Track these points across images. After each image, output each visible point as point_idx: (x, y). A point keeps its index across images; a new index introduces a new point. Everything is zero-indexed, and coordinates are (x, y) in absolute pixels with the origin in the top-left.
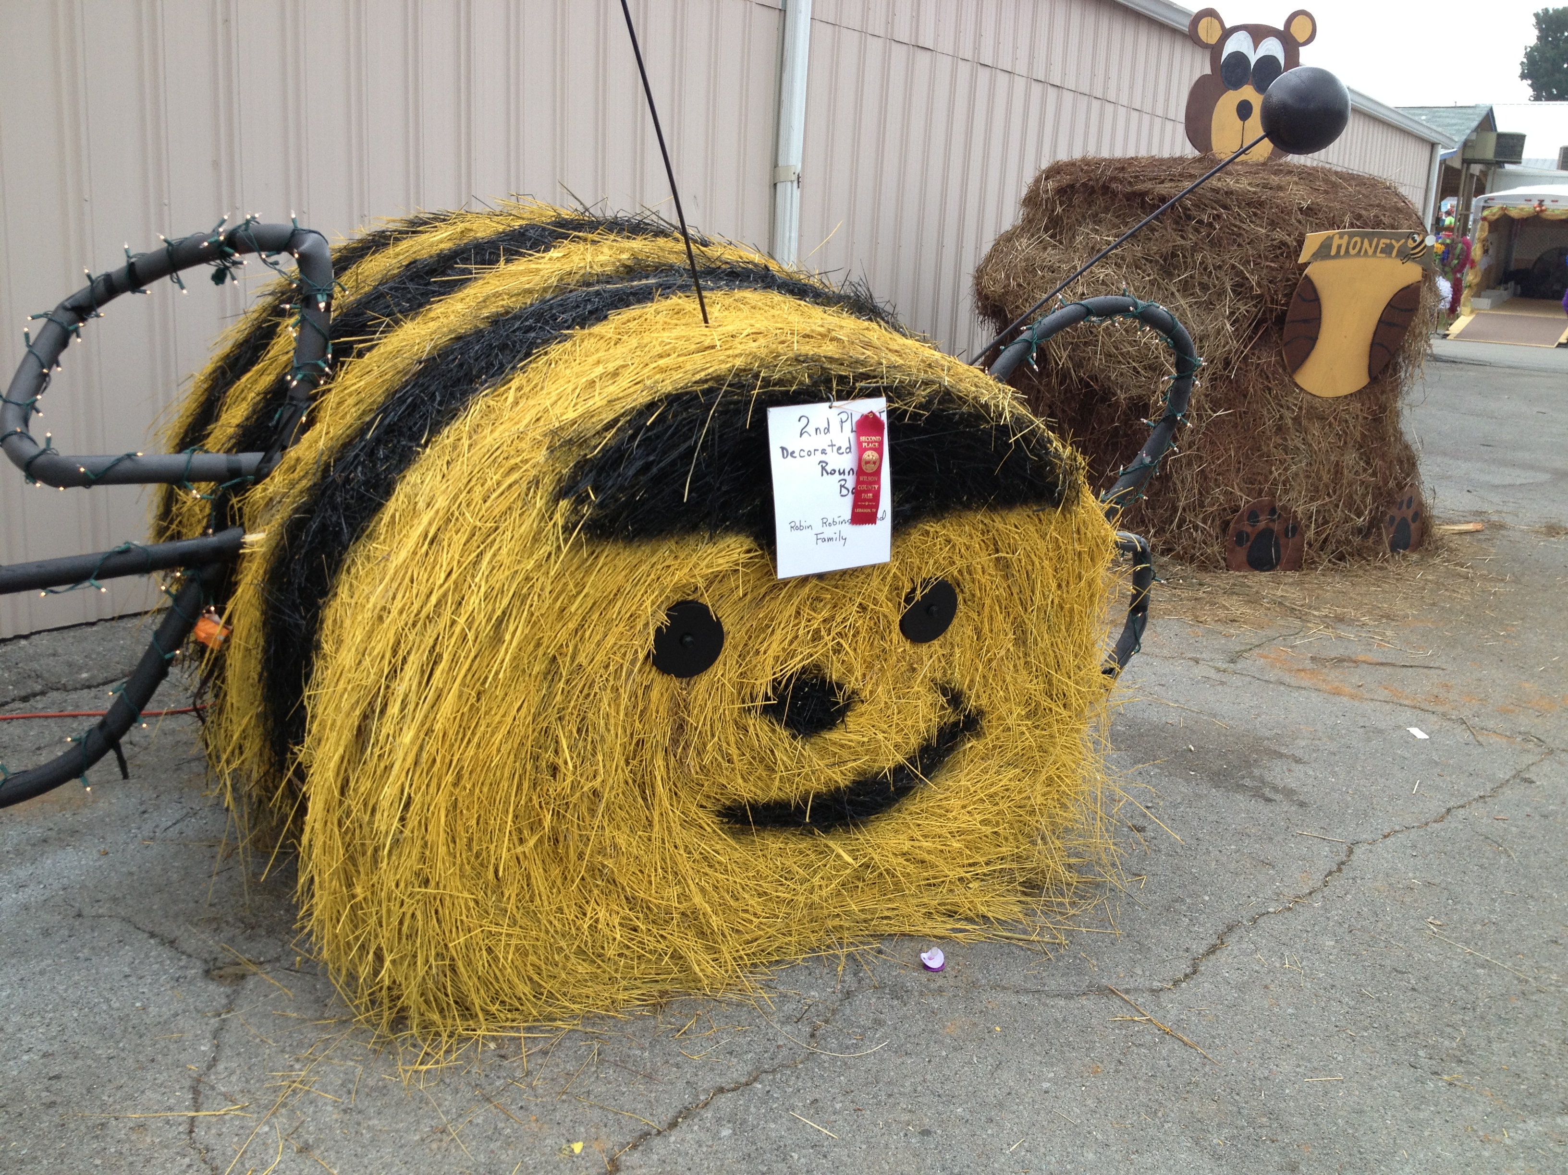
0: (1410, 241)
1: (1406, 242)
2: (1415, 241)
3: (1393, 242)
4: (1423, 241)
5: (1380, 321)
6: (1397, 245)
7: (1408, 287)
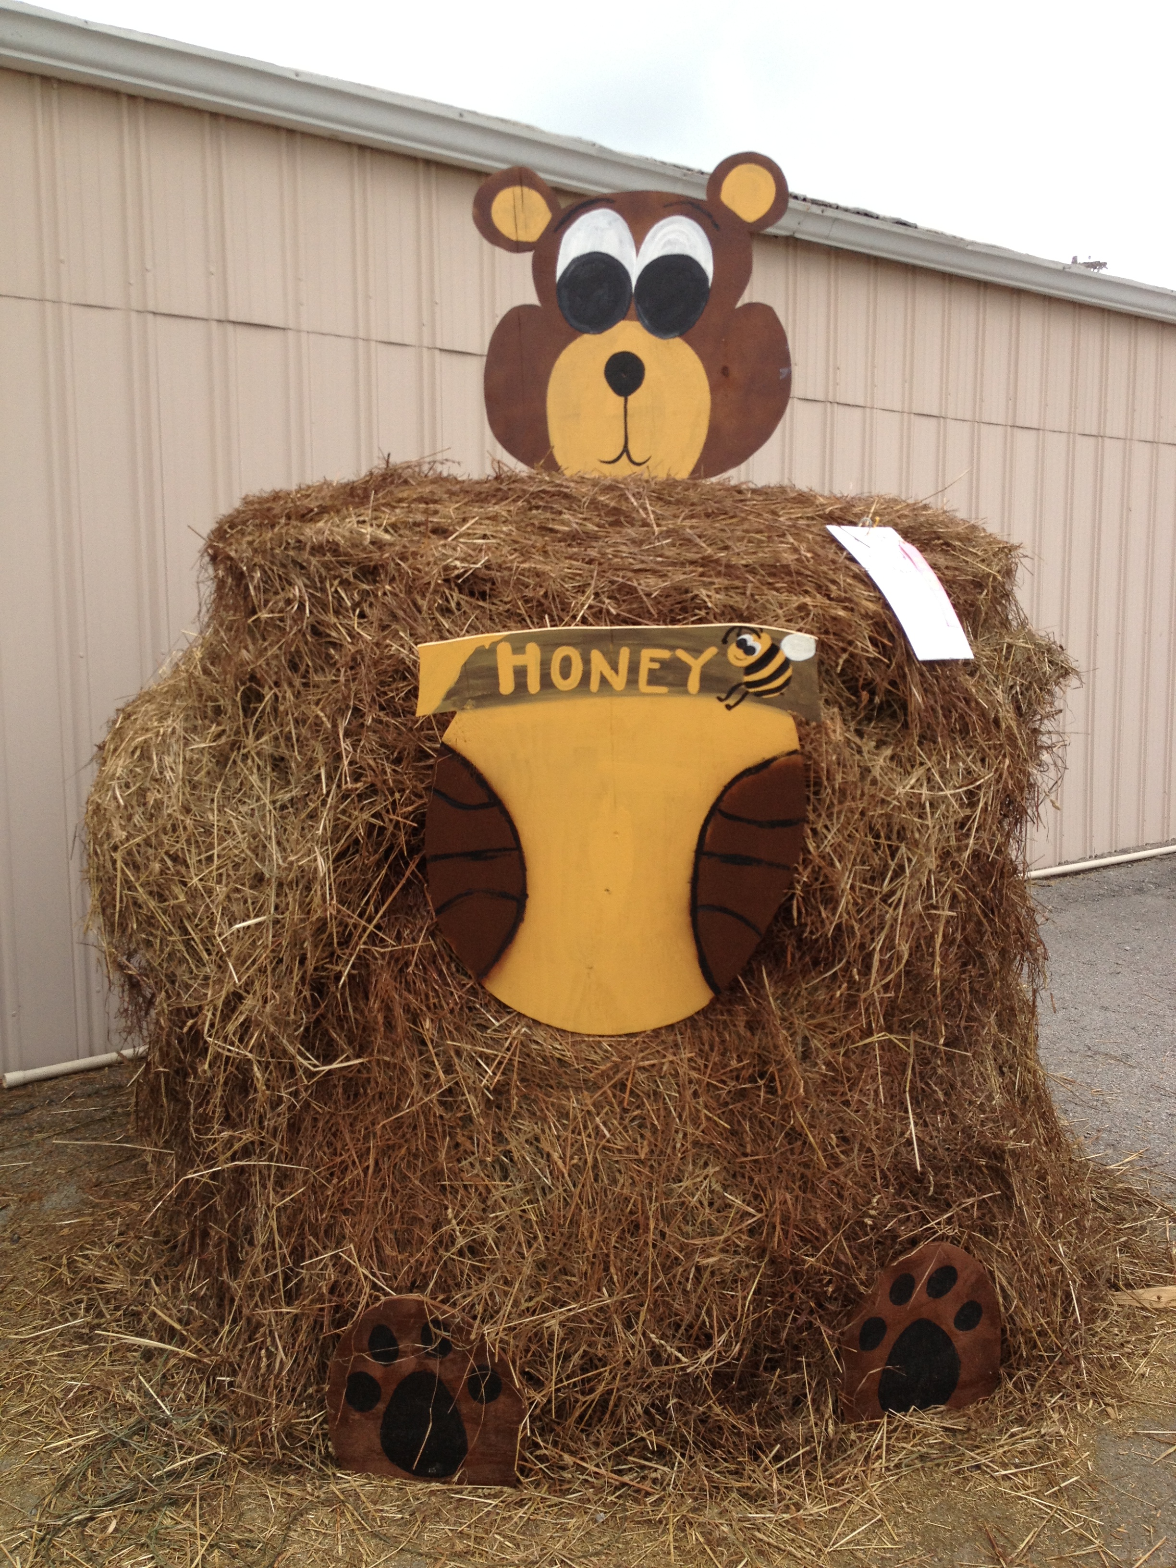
0: (734, 654)
1: (723, 653)
2: (750, 651)
3: (681, 654)
4: (774, 650)
5: (700, 851)
6: (696, 665)
7: (765, 764)
